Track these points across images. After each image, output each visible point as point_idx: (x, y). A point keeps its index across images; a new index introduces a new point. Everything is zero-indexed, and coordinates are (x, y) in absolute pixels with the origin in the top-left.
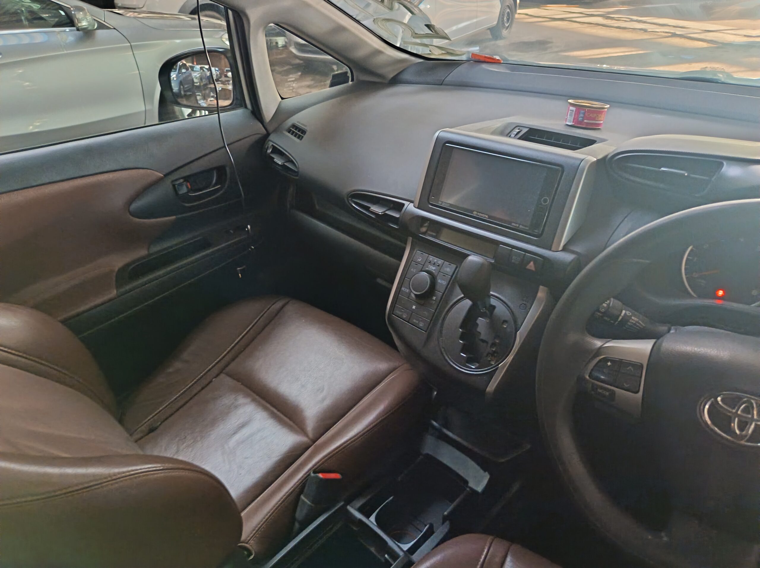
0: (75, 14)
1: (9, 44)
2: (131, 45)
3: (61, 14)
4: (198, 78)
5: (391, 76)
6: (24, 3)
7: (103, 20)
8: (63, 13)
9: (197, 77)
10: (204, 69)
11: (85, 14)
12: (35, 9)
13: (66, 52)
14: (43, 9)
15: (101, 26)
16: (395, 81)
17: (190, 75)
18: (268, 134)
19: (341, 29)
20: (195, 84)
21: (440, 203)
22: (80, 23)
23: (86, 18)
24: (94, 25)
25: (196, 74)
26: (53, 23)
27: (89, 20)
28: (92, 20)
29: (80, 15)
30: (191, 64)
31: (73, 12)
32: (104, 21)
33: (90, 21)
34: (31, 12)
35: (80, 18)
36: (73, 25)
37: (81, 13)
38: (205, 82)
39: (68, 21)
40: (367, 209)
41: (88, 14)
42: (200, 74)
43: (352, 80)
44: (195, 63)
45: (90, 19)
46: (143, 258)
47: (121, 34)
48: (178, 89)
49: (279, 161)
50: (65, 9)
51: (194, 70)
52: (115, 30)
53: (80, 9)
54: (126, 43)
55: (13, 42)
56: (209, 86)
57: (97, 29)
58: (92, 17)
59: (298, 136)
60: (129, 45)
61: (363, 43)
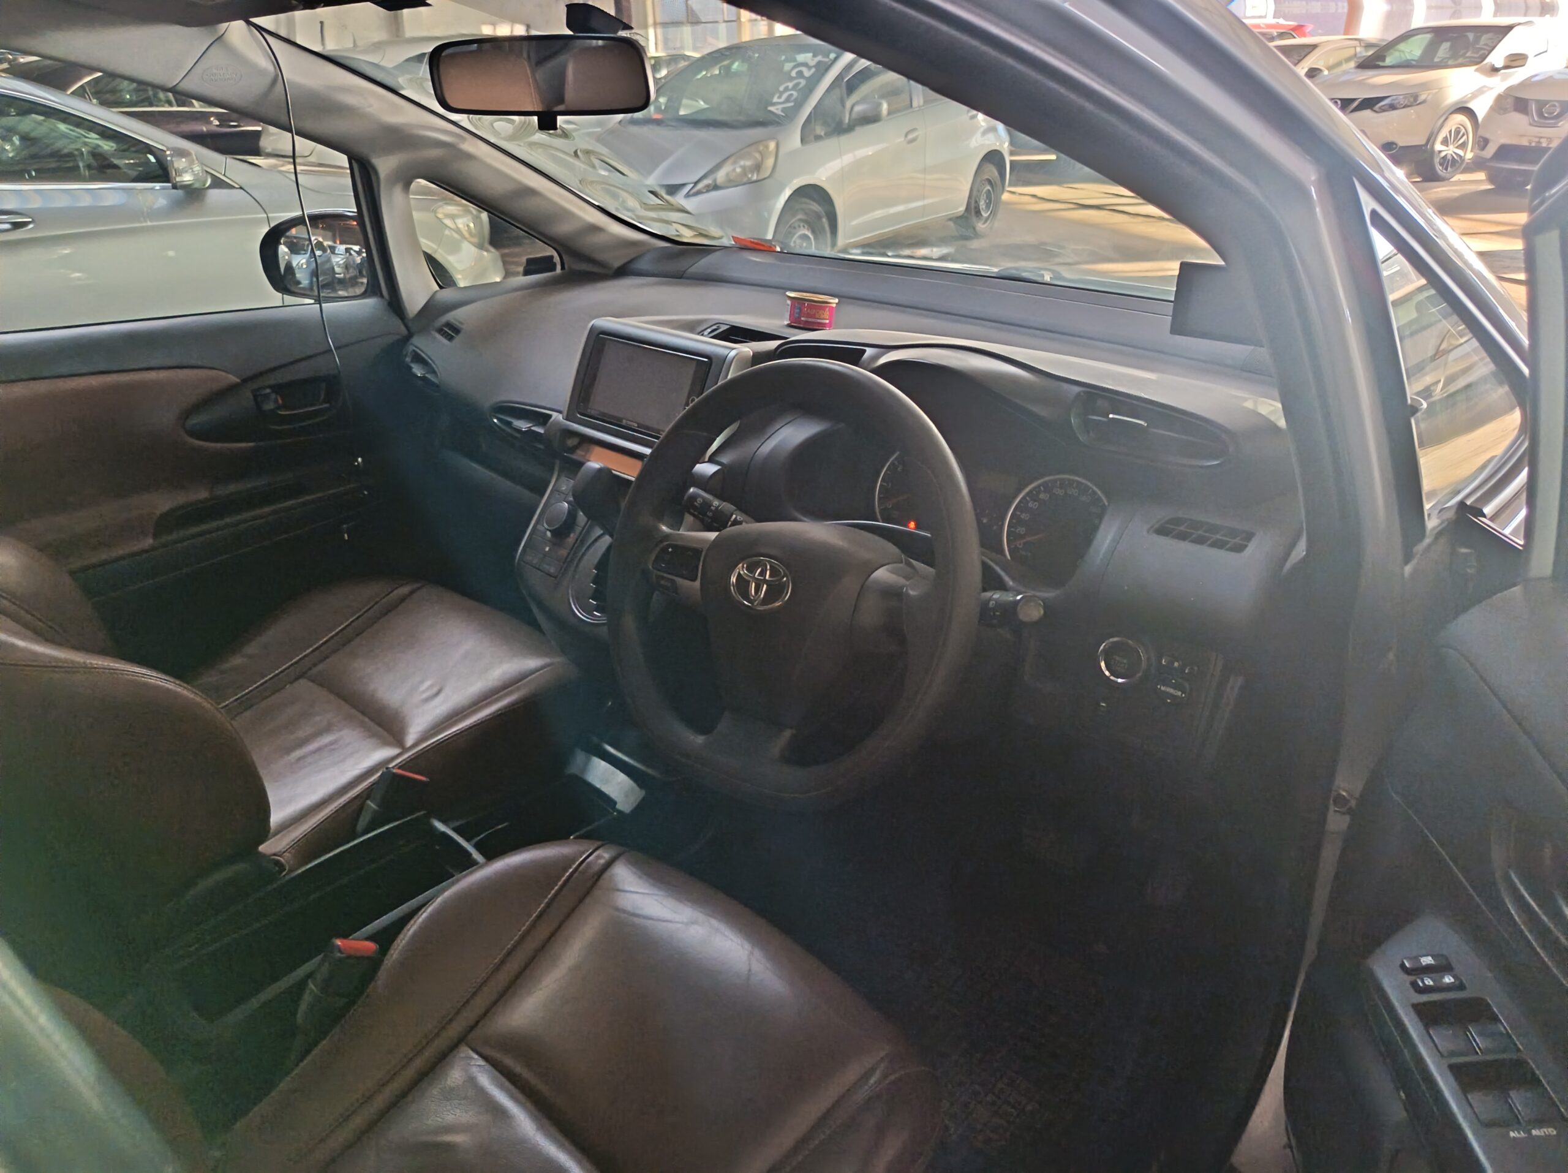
0: (172, 161)
1: (53, 205)
2: (268, 217)
3: (150, 160)
4: (341, 266)
5: (617, 264)
6: (87, 140)
7: (223, 173)
8: (152, 159)
9: (340, 264)
10: (352, 252)
11: (191, 163)
12: (108, 150)
13: (149, 223)
14: (124, 151)
15: (218, 183)
16: (622, 272)
17: (329, 260)
18: (410, 335)
19: (531, 192)
20: (337, 276)
21: (589, 411)
22: (179, 175)
23: (192, 169)
24: (206, 181)
25: (339, 259)
26: (134, 173)
27: (196, 172)
28: (202, 172)
29: (180, 163)
30: (330, 243)
31: (169, 158)
32: (224, 175)
33: (198, 173)
34: (96, 154)
35: (181, 168)
36: (168, 181)
37: (184, 160)
38: (353, 272)
39: (160, 172)
40: (509, 424)
41: (196, 162)
42: (345, 260)
43: (563, 268)
44: (338, 242)
45: (198, 171)
46: (200, 501)
47: (253, 200)
48: (309, 283)
49: (418, 371)
50: (158, 153)
51: (336, 252)
52: (242, 191)
53: (181, 153)
54: (261, 214)
55: (63, 202)
56: (360, 280)
57: (209, 187)
58: (202, 168)
59: (449, 337)
60: (263, 218)
61: (568, 214)
